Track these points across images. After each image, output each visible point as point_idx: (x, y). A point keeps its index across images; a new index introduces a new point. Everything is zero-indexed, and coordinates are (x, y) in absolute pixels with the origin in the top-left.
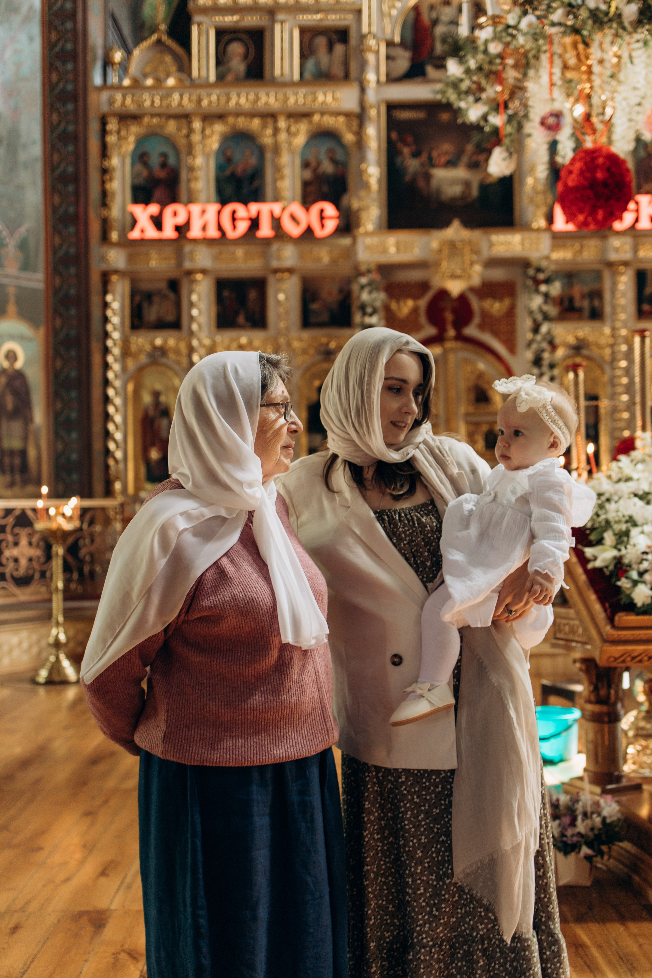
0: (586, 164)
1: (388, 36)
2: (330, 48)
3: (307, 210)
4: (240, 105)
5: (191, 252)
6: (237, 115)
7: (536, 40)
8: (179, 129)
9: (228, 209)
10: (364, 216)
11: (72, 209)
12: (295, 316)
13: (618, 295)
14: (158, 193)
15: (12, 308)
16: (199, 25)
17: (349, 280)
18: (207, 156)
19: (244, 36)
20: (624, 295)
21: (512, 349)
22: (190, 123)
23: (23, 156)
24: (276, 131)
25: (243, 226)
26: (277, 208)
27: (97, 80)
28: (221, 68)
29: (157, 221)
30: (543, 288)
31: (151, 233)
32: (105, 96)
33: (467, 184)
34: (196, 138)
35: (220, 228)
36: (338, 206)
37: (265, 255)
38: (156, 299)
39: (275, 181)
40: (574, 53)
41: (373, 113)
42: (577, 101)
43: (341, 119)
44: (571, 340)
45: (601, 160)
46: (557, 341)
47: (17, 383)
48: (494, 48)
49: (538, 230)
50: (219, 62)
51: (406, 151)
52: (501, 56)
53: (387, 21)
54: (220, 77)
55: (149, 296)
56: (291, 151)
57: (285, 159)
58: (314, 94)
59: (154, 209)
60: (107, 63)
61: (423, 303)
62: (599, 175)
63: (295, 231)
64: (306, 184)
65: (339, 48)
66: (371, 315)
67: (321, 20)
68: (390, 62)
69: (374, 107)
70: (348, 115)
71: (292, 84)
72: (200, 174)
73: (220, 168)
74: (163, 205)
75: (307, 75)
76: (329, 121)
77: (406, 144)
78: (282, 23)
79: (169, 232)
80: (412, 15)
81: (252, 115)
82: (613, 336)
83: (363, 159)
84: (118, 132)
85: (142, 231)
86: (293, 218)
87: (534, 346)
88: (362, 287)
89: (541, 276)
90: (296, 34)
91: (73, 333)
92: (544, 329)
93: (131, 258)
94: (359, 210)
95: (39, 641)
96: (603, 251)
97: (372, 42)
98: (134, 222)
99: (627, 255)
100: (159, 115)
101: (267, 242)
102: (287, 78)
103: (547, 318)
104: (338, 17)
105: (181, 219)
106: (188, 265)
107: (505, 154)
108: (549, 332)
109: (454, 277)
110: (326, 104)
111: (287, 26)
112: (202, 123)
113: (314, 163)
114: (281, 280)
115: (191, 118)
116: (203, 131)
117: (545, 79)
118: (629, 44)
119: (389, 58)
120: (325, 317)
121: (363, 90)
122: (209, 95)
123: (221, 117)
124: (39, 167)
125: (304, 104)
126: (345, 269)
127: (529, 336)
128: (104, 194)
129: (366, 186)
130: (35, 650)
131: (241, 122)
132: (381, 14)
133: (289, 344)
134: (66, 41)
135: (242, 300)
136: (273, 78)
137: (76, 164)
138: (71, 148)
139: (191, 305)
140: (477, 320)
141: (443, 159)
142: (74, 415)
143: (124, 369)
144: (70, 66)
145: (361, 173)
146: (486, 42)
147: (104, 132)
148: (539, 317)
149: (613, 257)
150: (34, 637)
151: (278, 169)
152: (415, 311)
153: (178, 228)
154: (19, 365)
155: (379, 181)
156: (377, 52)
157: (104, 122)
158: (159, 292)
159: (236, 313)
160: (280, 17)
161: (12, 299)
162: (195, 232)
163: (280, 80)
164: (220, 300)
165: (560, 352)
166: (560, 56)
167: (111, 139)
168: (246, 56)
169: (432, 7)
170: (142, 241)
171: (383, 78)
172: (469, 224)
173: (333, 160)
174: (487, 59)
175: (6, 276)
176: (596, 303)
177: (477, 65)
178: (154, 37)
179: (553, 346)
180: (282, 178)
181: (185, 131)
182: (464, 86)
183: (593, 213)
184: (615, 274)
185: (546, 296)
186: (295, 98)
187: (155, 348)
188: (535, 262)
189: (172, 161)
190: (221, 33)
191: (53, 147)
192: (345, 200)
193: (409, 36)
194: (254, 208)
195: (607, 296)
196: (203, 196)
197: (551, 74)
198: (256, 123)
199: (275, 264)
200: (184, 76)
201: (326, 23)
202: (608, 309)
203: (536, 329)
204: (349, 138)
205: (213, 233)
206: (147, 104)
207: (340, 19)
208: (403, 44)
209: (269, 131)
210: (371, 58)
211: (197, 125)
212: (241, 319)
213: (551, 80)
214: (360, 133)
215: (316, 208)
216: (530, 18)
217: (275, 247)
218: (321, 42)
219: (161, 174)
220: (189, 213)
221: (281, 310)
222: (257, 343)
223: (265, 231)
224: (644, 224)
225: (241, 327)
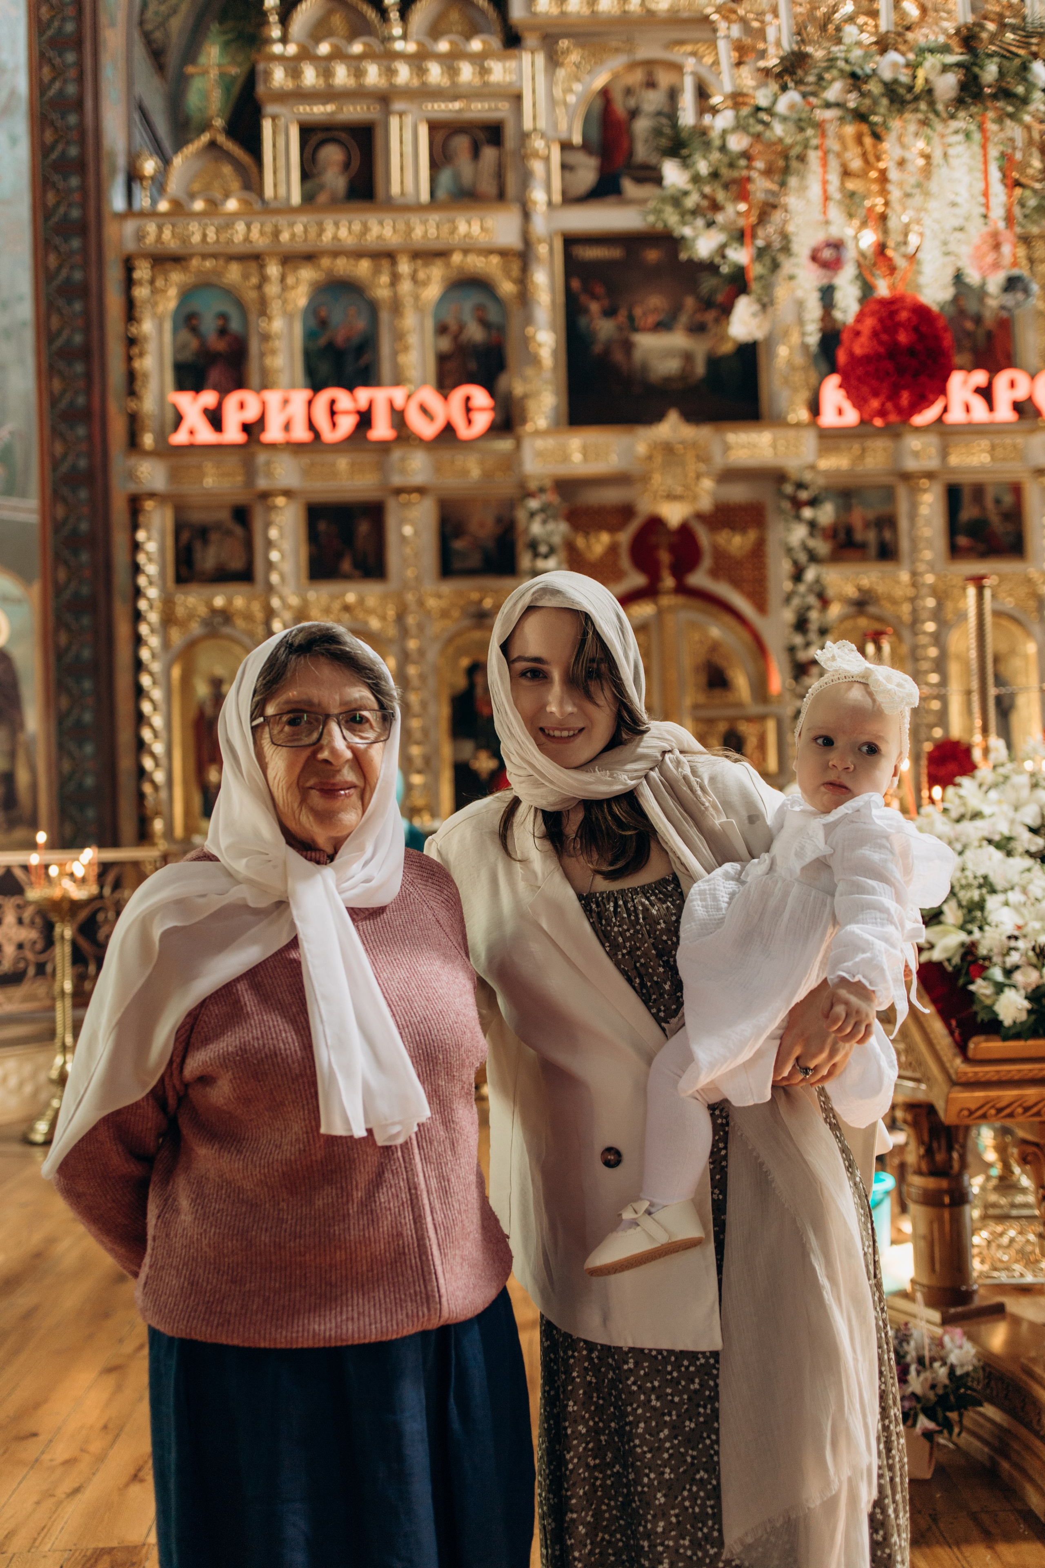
0: (881, 320)
1: (564, 135)
2: (476, 153)
3: (446, 397)
4: (339, 240)
5: (268, 463)
6: (335, 254)
7: (802, 130)
8: (246, 276)
10: (532, 406)
11: (81, 400)
12: (429, 559)
13: (920, 522)
14: (214, 375)
16: (274, 118)
17: (512, 504)
18: (289, 317)
19: (343, 136)
20: (928, 523)
21: (761, 606)
22: (262, 267)
23: (3, 320)
24: (395, 278)
25: (347, 424)
26: (398, 395)
27: (118, 203)
28: (309, 185)
29: (215, 419)
30: (807, 513)
31: (206, 435)
32: (130, 227)
33: (688, 357)
34: (272, 289)
35: (311, 426)
36: (492, 391)
37: (382, 468)
38: (214, 537)
39: (395, 354)
40: (858, 150)
41: (543, 250)
42: (864, 224)
43: (495, 260)
44: (851, 591)
45: (904, 315)
46: (831, 593)
48: (737, 143)
49: (798, 425)
50: (306, 175)
51: (594, 307)
52: (746, 155)
53: (560, 112)
54: (308, 198)
55: (203, 533)
56: (419, 309)
57: (410, 320)
58: (453, 222)
59: (209, 398)
60: (133, 177)
61: (625, 537)
62: (903, 337)
63: (427, 429)
64: (442, 359)
65: (489, 153)
66: (546, 557)
67: (460, 111)
68: (568, 175)
69: (544, 241)
70: (504, 253)
71: (419, 208)
72: (279, 344)
73: (310, 336)
74: (224, 391)
75: (441, 194)
76: (476, 263)
77: (594, 297)
78: (401, 115)
79: (233, 434)
80: (599, 104)
81: (358, 254)
82: (914, 584)
83: (528, 320)
84: (152, 282)
85: (191, 432)
86: (424, 410)
87: (796, 602)
88: (532, 515)
89: (804, 495)
90: (423, 132)
91: (85, 590)
92: (810, 574)
93: (174, 475)
94: (525, 396)
95: (34, 1075)
96: (896, 456)
97: (538, 144)
98: (179, 419)
99: (931, 463)
100: (214, 256)
101: (384, 447)
102: (410, 199)
103: (813, 558)
104: (486, 106)
105: (251, 414)
106: (262, 484)
107: (756, 307)
108: (818, 581)
109: (671, 497)
110: (471, 238)
111: (409, 120)
112: (280, 267)
113: (453, 327)
114: (407, 505)
115: (263, 260)
116: (283, 279)
117: (815, 190)
118: (943, 136)
119: (565, 167)
120: (475, 560)
121: (526, 215)
122: (291, 225)
123: (310, 257)
124: (28, 337)
125: (438, 237)
126: (505, 487)
127: (788, 585)
128: (131, 377)
129: (535, 360)
130: (28, 1089)
131: (342, 266)
132: (552, 102)
133: (421, 603)
134: (68, 143)
135: (348, 537)
136: (389, 198)
137: (87, 330)
138: (78, 306)
139: (269, 544)
140: (707, 562)
141: (651, 320)
142: (88, 717)
143: (166, 644)
144: (74, 182)
145: (526, 341)
146: (724, 133)
147: (129, 282)
148: (803, 557)
149: (911, 465)
150: (28, 1068)
151: (399, 336)
152: (613, 549)
153: (246, 428)
155: (555, 353)
156: (547, 159)
157: (129, 267)
158: (218, 526)
159: (339, 556)
160: (398, 106)
162: (273, 433)
163: (401, 201)
164: (313, 536)
165: (835, 610)
166: (839, 155)
167: (141, 293)
168: (347, 166)
169: (629, 91)
170: (191, 448)
171: (557, 197)
172: (692, 416)
173: (484, 323)
174: (726, 160)
176: (887, 535)
177: (711, 170)
178: (205, 138)
179: (824, 601)
180: (406, 349)
181: (254, 280)
182: (691, 202)
183: (893, 396)
184: (914, 491)
185: (812, 525)
186: (423, 228)
187: (214, 611)
188: (794, 474)
189: (235, 325)
190: (307, 131)
191: (50, 305)
192: (503, 382)
193: (595, 135)
194: (363, 395)
195: (903, 524)
196: (284, 378)
197: (825, 183)
198: (364, 267)
199: (397, 480)
200: (252, 197)
201: (468, 116)
203: (798, 576)
204: (507, 288)
205: (301, 433)
206: (196, 238)
207: (490, 109)
208: (586, 147)
209: (385, 279)
210: (537, 167)
211: (273, 270)
212: (346, 565)
213: (825, 191)
214: (523, 281)
215: (458, 395)
216: (793, 96)
217: (396, 454)
218: (462, 144)
219: (218, 345)
220: (264, 404)
221: (408, 551)
222: (371, 601)
223: (382, 430)
224: (956, 416)
225: (346, 577)
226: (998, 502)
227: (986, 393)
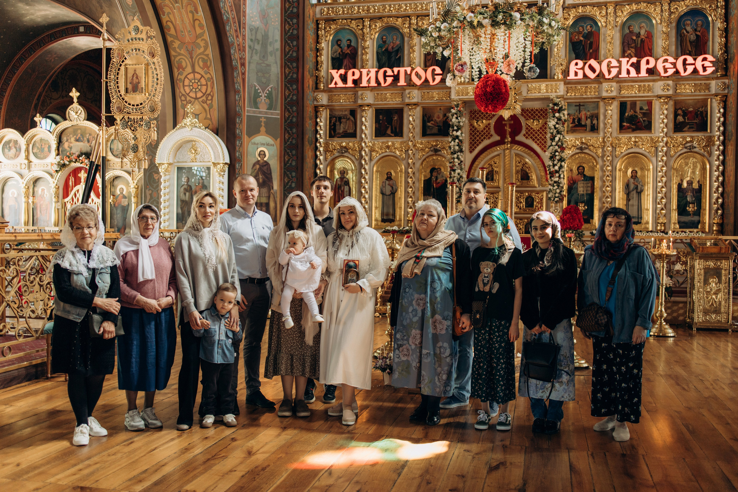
3: (426, 71)
4: (391, 12)
5: (362, 95)
6: (389, 17)
8: (358, 26)
9: (382, 71)
11: (295, 76)
12: (418, 130)
13: (608, 117)
15: (263, 129)
18: (372, 41)
20: (611, 117)
21: (544, 149)
22: (363, 22)
23: (270, 49)
24: (411, 25)
25: (389, 80)
26: (409, 70)
29: (344, 78)
30: (557, 115)
32: (318, 9)
34: (367, 30)
35: (377, 81)
36: (442, 68)
37: (402, 96)
38: (343, 120)
39: (410, 53)
44: (577, 144)
47: (265, 168)
49: (558, 80)
57: (416, 40)
59: (342, 71)
61: (493, 122)
63: (418, 82)
64: (426, 55)
66: (457, 131)
72: (369, 50)
73: (379, 47)
74: (347, 69)
79: (350, 84)
81: (397, 17)
82: (604, 142)
84: (325, 28)
85: (336, 83)
86: (417, 74)
88: (453, 115)
89: (557, 108)
91: (294, 142)
92: (557, 139)
93: (330, 99)
96: (599, 91)
98: (332, 78)
99: (614, 94)
100: (347, 19)
101: (403, 88)
103: (558, 132)
105: (356, 77)
106: (360, 102)
108: (560, 141)
112: (370, 22)
114: (410, 109)
115: (364, 20)
116: (370, 26)
120: (435, 130)
122: (375, 6)
123: (380, 18)
124: (278, 53)
125: (426, 9)
126: (445, 104)
127: (549, 142)
128: (317, 63)
131: (392, 21)
133: (415, 146)
135: (390, 121)
137: (298, 51)
138: (295, 43)
139: (362, 123)
140: (524, 132)
143: (326, 159)
147: (317, 29)
149: (604, 94)
151: (411, 47)
152: (488, 126)
153: (355, 82)
154: (265, 159)
157: (317, 24)
158: (345, 117)
161: (263, 124)
162: (364, 84)
164: (377, 120)
165: (567, 152)
167: (321, 33)
170: (335, 89)
175: (260, 113)
176: (595, 122)
180: (414, 51)
181: (360, 27)
184: (607, 105)
185: (559, 119)
187: (342, 147)
188: (554, 100)
191: (286, 42)
194: (396, 70)
195: (601, 117)
196: (370, 63)
198: (399, 21)
199: (407, 101)
202: (601, 125)
203: (553, 139)
205: (373, 84)
206: (340, 13)
209: (406, 25)
211: (367, 23)
212: (389, 132)
215: (430, 70)
217: (408, 91)
219: (347, 51)
220: (361, 73)
221: (411, 126)
222: (397, 145)
223: (402, 82)
224: (624, 74)
225: (390, 136)
226: (641, 109)
227: (637, 66)
